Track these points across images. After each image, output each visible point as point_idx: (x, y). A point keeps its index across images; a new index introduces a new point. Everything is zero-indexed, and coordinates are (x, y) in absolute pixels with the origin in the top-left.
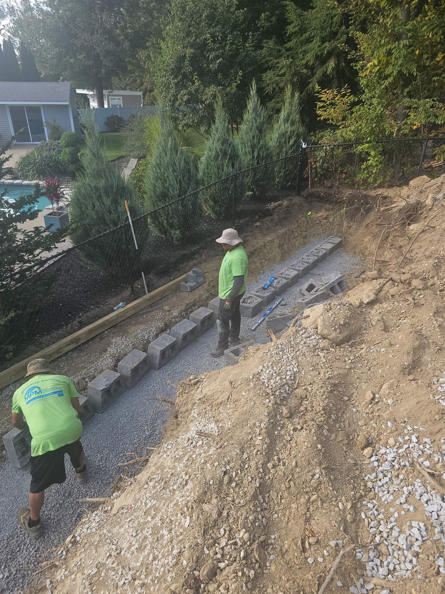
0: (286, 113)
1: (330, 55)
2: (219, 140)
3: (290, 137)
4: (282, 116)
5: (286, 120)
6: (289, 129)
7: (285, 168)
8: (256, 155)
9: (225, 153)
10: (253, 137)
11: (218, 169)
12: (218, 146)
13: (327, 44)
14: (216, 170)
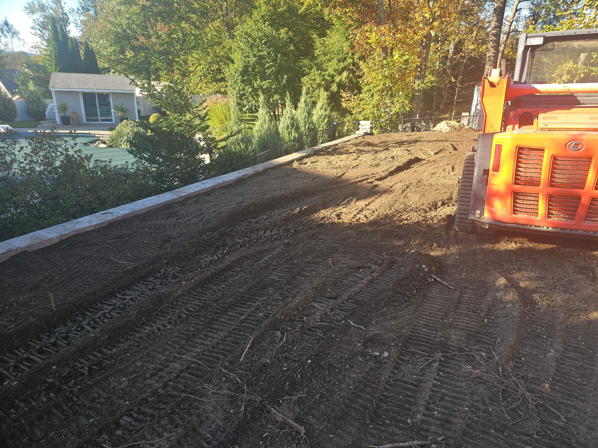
0: (321, 104)
1: (343, 70)
2: (289, 118)
3: (324, 119)
4: (319, 106)
5: (321, 108)
6: (324, 114)
7: (322, 137)
8: (307, 127)
9: (292, 125)
10: (305, 117)
11: (289, 134)
12: (288, 121)
13: (341, 63)
14: (287, 135)
